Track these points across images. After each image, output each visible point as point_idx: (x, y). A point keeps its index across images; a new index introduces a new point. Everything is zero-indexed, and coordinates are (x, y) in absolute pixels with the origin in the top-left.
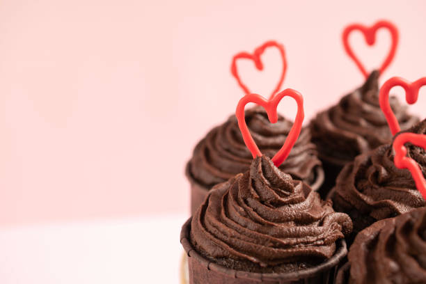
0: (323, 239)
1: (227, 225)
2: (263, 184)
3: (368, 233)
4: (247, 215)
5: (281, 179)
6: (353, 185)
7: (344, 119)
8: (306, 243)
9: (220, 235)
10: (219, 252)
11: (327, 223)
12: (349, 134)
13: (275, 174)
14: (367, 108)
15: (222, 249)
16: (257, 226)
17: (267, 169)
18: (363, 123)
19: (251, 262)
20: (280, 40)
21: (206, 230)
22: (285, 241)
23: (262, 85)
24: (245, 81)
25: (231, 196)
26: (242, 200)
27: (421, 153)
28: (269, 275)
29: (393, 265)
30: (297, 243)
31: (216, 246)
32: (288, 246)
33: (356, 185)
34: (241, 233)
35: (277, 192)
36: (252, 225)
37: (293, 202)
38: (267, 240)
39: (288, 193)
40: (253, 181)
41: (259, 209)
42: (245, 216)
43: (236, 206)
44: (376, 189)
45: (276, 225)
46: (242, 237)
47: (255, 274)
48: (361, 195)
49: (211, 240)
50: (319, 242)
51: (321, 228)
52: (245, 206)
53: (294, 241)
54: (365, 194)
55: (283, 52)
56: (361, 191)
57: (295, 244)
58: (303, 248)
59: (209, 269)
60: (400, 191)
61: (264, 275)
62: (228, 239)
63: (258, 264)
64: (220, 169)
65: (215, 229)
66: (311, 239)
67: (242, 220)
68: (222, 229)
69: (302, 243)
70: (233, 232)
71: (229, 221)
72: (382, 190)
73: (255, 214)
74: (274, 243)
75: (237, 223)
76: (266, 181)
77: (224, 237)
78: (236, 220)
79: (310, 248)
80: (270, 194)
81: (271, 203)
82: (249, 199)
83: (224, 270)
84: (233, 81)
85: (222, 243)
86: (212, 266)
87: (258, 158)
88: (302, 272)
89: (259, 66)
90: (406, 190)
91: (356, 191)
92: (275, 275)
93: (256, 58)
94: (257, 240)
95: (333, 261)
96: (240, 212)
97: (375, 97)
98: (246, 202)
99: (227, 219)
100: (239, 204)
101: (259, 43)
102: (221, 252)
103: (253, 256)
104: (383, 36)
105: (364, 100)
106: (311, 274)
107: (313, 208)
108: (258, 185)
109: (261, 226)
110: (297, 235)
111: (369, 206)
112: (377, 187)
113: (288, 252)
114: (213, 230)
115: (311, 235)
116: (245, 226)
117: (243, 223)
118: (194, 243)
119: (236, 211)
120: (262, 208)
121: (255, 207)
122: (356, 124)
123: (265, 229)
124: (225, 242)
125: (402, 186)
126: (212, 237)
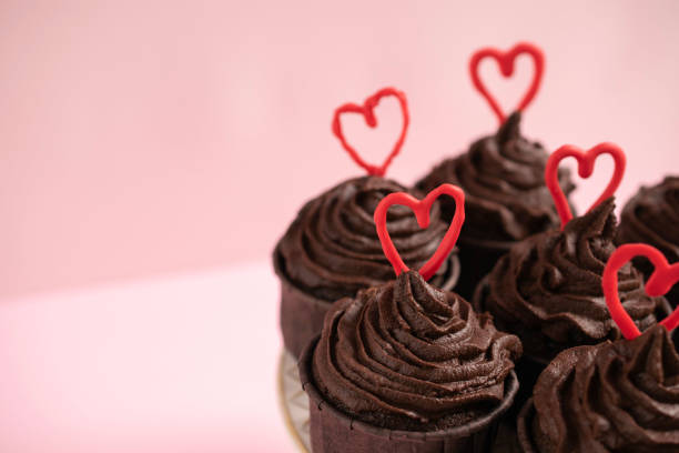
0: (495, 377)
1: (372, 369)
2: (414, 310)
3: (556, 369)
4: (396, 353)
5: (438, 303)
6: (514, 289)
7: (478, 182)
8: (475, 386)
9: (364, 383)
10: (364, 405)
11: (496, 353)
12: (488, 205)
13: (429, 296)
14: (509, 165)
15: (368, 401)
16: (413, 369)
17: (418, 289)
18: (505, 186)
19: (410, 417)
20: (399, 87)
21: (343, 374)
22: (451, 387)
23: (373, 145)
24: (351, 141)
25: (368, 323)
26: (387, 333)
27: (603, 245)
28: (433, 434)
29: (602, 422)
30: (466, 388)
31: (358, 397)
32: (456, 392)
33: (518, 289)
34: (392, 380)
35: (433, 319)
36: (406, 367)
37: (453, 330)
38: (428, 389)
39: (446, 319)
40: (399, 305)
41: (413, 345)
42: (394, 355)
43: (381, 341)
44: (548, 297)
45: (438, 366)
46: (396, 385)
47: (417, 434)
48: (530, 307)
49: (351, 389)
50: (490, 383)
51: (492, 363)
52: (393, 340)
53: (461, 385)
54: (533, 303)
55: (404, 104)
56: (527, 298)
57: (463, 389)
58: (473, 394)
59: (352, 428)
60: (581, 301)
61: (428, 434)
62: (376, 389)
63: (418, 420)
64: (328, 268)
65: (354, 374)
66: (482, 380)
67: (393, 362)
68: (366, 376)
69: (471, 386)
70: (382, 379)
71: (374, 363)
72: (556, 298)
73: (407, 352)
74: (438, 390)
75: (385, 365)
76: (418, 305)
77: (369, 386)
78: (384, 360)
79: (480, 392)
80: (424, 322)
81: (427, 335)
82: (396, 331)
83: (374, 430)
84: (336, 142)
85: (368, 394)
86: (356, 425)
87: (404, 273)
88: (474, 425)
89: (372, 122)
90: (589, 298)
91: (521, 299)
92: (441, 432)
93: (368, 111)
94: (416, 389)
95: (507, 403)
96: (387, 350)
97: (517, 150)
98: (393, 335)
99: (370, 360)
100: (384, 338)
101: (372, 91)
102: (367, 405)
103: (411, 410)
104: (524, 65)
105: (504, 153)
106: (483, 425)
107: (475, 334)
108: (407, 310)
109: (417, 368)
110: (465, 377)
111: (542, 321)
112: (548, 294)
113: (455, 402)
114: (354, 376)
115: (481, 375)
116: (397, 370)
117: (393, 366)
118: (323, 391)
119: (382, 350)
120: (417, 343)
121: (406, 341)
122: (496, 189)
123: (424, 373)
124: (373, 393)
125: (582, 293)
126: (353, 386)
